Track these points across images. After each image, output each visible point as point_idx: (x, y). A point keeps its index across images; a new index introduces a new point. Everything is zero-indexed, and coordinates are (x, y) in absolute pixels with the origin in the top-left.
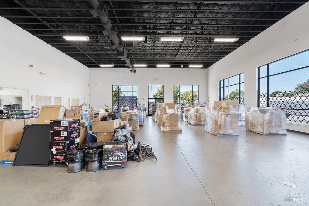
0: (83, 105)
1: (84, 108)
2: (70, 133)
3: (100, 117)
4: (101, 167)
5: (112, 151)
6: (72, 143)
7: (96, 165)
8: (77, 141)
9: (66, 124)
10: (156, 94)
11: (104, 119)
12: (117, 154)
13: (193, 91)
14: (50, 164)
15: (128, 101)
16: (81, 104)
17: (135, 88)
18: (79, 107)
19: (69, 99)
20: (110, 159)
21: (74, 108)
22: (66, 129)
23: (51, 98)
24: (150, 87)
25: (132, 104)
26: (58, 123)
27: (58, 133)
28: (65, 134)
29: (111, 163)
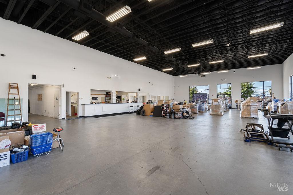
0: (171, 100)
1: (171, 101)
2: (166, 108)
3: (175, 104)
4: (174, 118)
5: (177, 113)
6: (167, 111)
7: (173, 117)
8: (168, 111)
9: (165, 105)
10: (227, 90)
11: (177, 105)
12: (179, 114)
13: (263, 87)
14: (161, 117)
15: (201, 97)
16: (170, 99)
17: (207, 87)
18: (169, 101)
19: (164, 96)
20: (177, 116)
21: (166, 101)
22: (165, 107)
23: (156, 96)
24: (219, 86)
25: (204, 99)
26: (163, 105)
27: (163, 108)
28: (165, 108)
29: (177, 117)
